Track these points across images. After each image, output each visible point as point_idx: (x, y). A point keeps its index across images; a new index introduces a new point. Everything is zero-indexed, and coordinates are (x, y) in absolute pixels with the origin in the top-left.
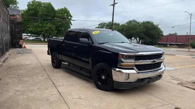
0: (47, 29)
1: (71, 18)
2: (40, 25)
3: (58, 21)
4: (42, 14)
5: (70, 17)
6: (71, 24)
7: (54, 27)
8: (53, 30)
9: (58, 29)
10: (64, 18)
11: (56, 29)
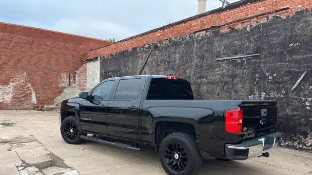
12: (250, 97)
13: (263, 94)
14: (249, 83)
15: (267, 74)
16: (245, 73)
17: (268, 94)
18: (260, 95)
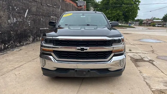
0: (115, 15)
1: (139, 3)
2: (110, 12)
3: (125, 7)
4: (112, 3)
5: (137, 3)
6: (139, 9)
7: (121, 13)
8: (120, 15)
9: (125, 14)
10: (131, 4)
11: (123, 15)
12: (9, 21)
13: (15, 19)
14: (7, 12)
15: (15, 8)
16: (4, 5)
17: (17, 19)
18: (13, 19)
